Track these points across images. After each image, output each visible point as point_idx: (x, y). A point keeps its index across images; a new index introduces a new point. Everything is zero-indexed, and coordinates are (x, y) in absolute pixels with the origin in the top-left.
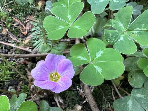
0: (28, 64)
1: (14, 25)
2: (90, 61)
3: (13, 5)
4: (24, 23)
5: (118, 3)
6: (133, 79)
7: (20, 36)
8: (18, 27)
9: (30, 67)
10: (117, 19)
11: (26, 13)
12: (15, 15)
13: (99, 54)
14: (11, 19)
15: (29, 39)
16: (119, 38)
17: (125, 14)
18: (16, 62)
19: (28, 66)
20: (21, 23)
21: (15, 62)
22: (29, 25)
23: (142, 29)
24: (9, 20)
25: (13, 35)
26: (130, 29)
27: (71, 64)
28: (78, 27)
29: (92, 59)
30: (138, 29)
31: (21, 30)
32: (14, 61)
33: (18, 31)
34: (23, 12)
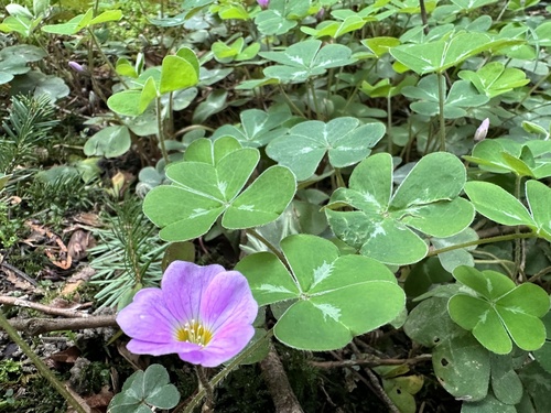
0: (72, 365)
1: (28, 241)
2: (300, 294)
3: (28, 186)
4: (62, 235)
5: (351, 151)
6: (452, 369)
7: (47, 274)
8: (41, 247)
9: (80, 373)
10: (355, 187)
11: (70, 206)
12: (31, 213)
13: (323, 273)
14: (17, 226)
15: (80, 282)
16: (373, 230)
17: (373, 173)
18: (26, 362)
19: (75, 370)
20: (51, 235)
21: (20, 363)
22: (81, 240)
23: (428, 201)
24: (10, 226)
25: (21, 273)
26: (396, 205)
27: (242, 285)
28: (249, 208)
29: (305, 288)
30: (418, 201)
31: (52, 257)
32: (17, 359)
33: (40, 260)
34: (62, 203)
